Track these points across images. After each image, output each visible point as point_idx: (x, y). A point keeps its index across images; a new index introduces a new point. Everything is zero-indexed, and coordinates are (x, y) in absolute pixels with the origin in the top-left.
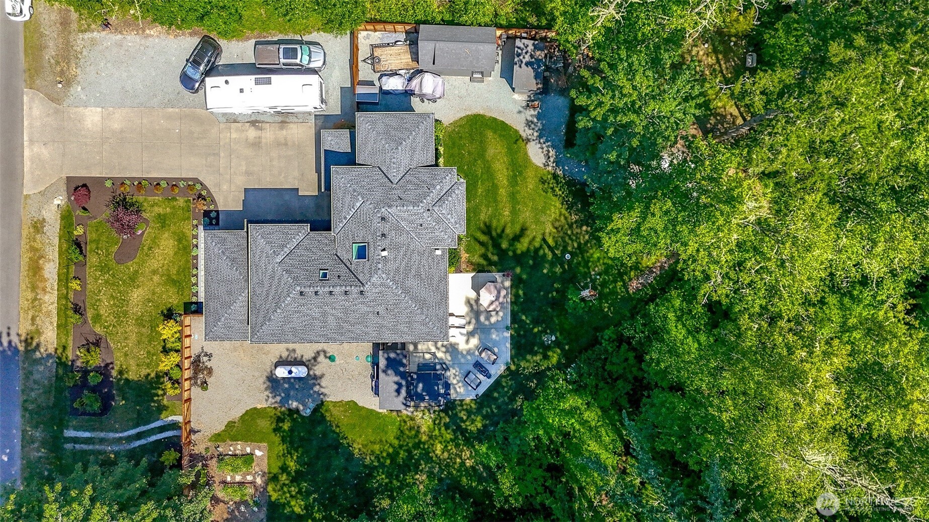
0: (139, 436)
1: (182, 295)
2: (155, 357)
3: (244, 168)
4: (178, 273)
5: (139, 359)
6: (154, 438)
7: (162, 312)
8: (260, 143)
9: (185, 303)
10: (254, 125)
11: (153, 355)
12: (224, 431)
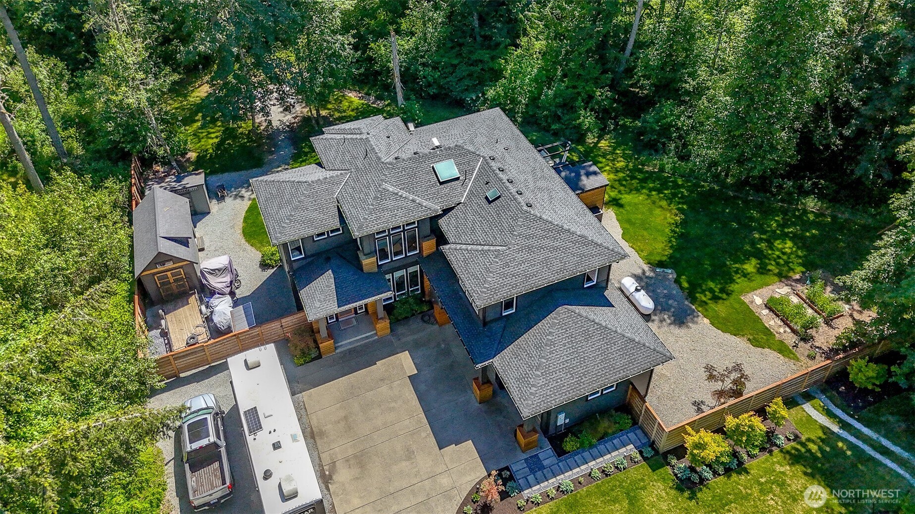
0: (885, 452)
1: (642, 480)
2: (763, 480)
3: (404, 464)
4: (615, 501)
5: (783, 502)
6: (866, 430)
7: (691, 499)
8: (355, 456)
9: (654, 471)
10: (330, 477)
11: (760, 484)
12: (770, 348)
